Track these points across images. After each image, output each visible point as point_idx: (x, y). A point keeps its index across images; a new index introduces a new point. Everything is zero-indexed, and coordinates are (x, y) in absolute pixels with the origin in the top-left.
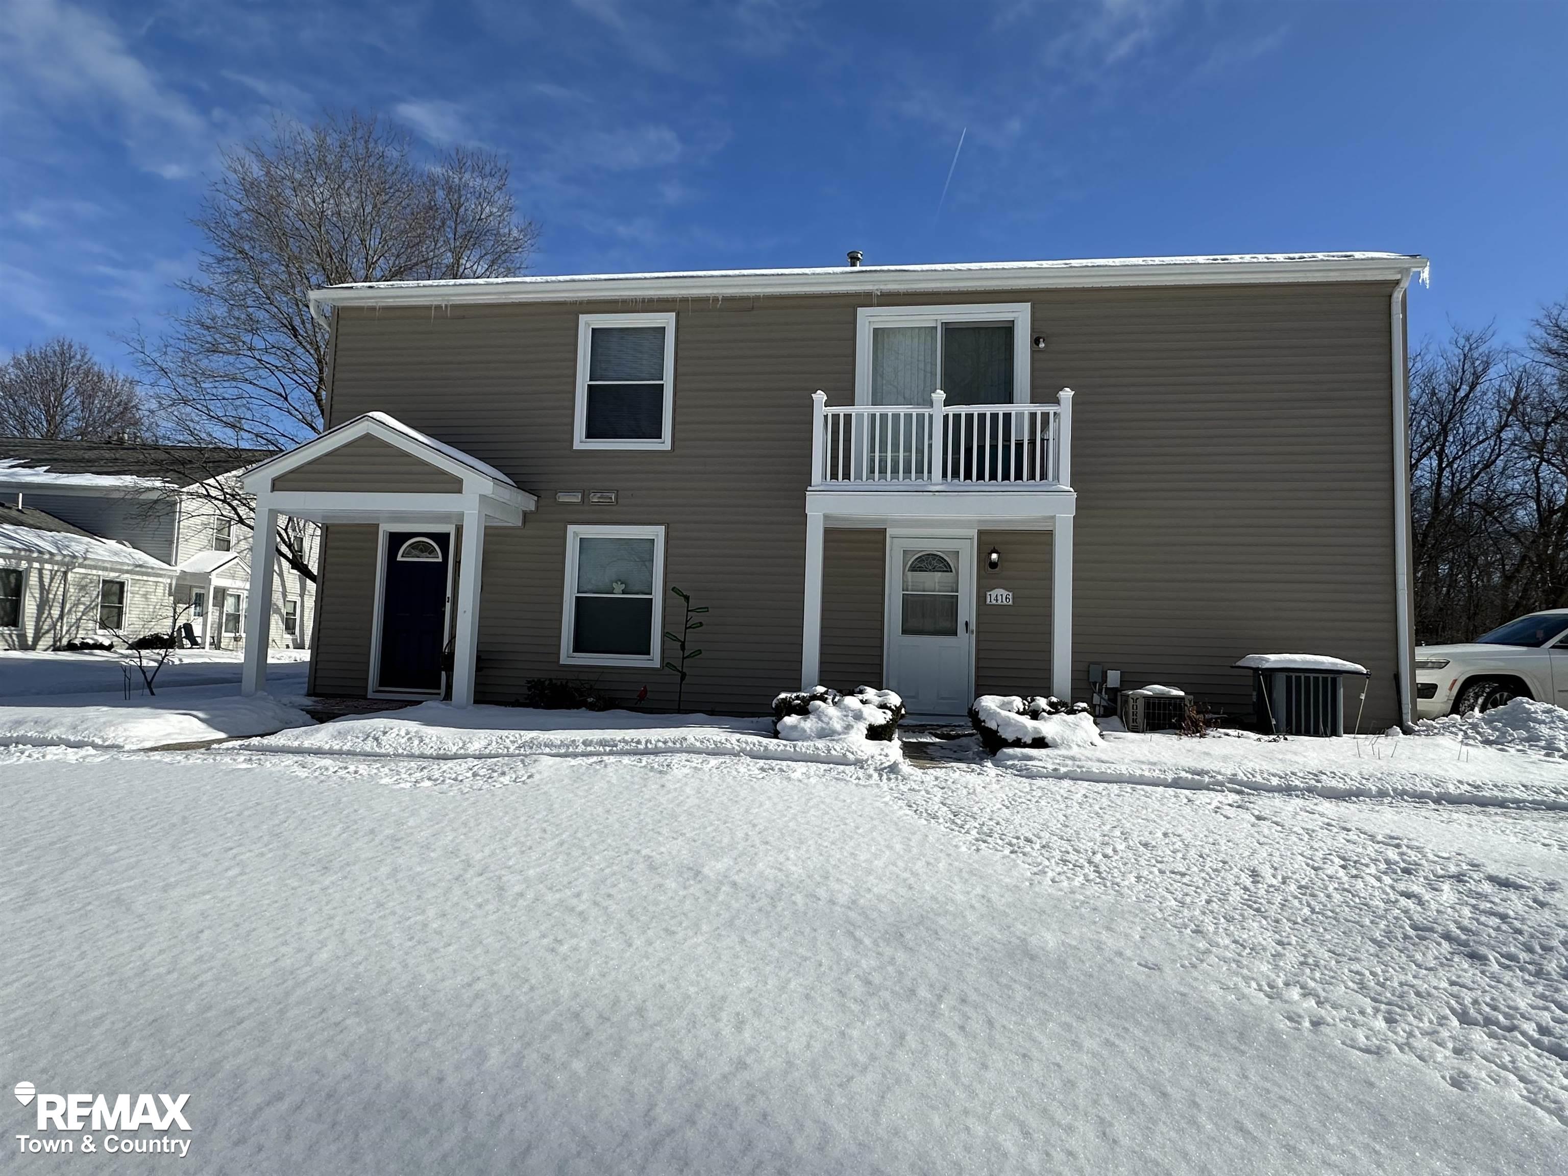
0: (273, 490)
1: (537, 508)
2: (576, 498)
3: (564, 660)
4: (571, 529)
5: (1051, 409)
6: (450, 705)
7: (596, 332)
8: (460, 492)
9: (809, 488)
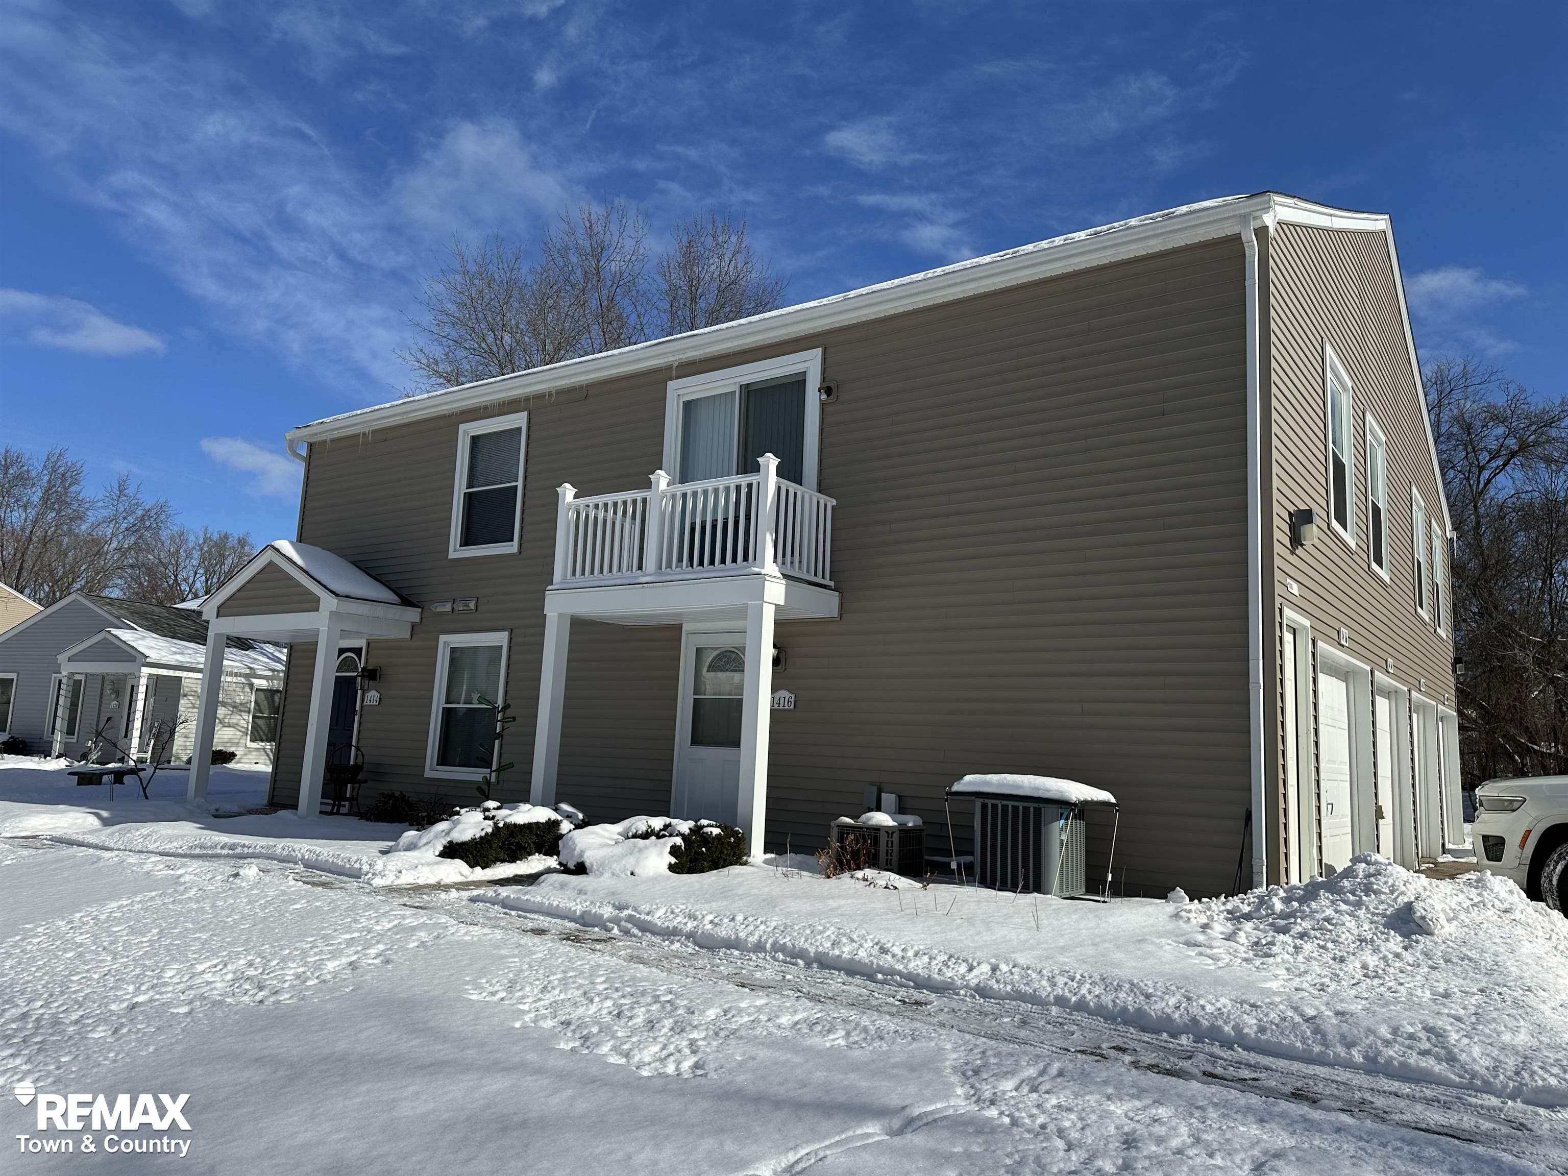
0: (217, 617)
1: (421, 619)
2: (448, 607)
3: (428, 774)
4: (443, 638)
5: (753, 478)
6: (296, 814)
7: (475, 440)
8: (318, 610)
9: (549, 588)
